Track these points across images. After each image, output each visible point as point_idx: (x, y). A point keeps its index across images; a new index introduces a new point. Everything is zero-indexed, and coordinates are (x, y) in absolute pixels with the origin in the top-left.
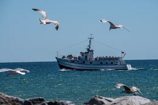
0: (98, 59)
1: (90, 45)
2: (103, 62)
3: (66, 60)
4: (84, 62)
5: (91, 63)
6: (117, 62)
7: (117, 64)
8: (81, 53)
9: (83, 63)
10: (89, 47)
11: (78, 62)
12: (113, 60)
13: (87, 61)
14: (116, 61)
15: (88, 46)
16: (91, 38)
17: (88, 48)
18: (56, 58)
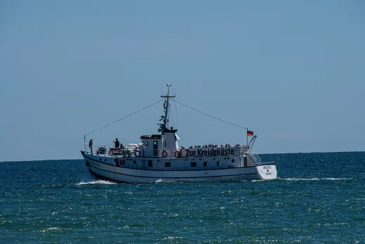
0: (184, 153)
1: (166, 115)
2: (197, 160)
3: (103, 161)
4: (150, 163)
5: (168, 165)
6: (233, 161)
7: (234, 164)
8: (143, 138)
9: (147, 165)
10: (165, 121)
11: (135, 162)
12: (223, 154)
13: (158, 161)
14: (231, 157)
15: (163, 117)
16: (167, 97)
17: (162, 122)
18: (83, 153)
